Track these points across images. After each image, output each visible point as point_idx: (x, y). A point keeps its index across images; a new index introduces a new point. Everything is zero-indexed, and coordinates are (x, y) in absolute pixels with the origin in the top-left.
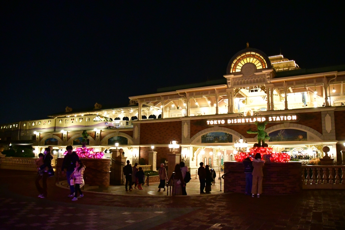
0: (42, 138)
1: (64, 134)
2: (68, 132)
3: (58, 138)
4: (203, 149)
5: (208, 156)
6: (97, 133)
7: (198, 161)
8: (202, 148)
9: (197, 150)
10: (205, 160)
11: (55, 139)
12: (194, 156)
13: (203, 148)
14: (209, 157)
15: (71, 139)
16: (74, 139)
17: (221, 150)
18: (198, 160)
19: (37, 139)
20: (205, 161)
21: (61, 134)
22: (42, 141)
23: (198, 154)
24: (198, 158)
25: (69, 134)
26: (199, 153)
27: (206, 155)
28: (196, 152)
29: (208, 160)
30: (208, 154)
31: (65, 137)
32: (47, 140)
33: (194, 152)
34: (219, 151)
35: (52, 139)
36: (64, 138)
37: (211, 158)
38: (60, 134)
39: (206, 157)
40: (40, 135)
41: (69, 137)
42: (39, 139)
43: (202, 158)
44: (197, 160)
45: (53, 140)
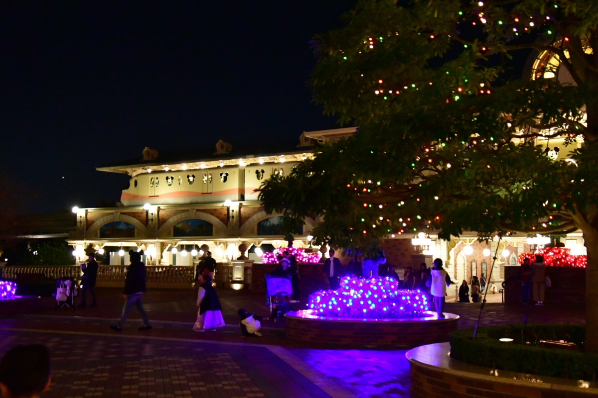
0: (93, 222)
1: (150, 212)
2: (159, 208)
3: (134, 221)
4: (468, 243)
5: (480, 257)
6: (231, 209)
7: (457, 268)
8: (468, 241)
9: (457, 245)
10: (474, 266)
11: (127, 224)
12: (449, 257)
13: (470, 242)
14: (482, 260)
15: (167, 222)
16: (175, 222)
17: (510, 245)
18: (457, 265)
19: (78, 224)
20: (473, 268)
21: (142, 213)
22: (92, 228)
23: (457, 254)
24: (457, 262)
25: (161, 213)
26: (460, 251)
27: (476, 255)
28: (453, 249)
29: (480, 266)
30: (480, 253)
31: (152, 220)
32: (105, 225)
33: (451, 249)
34: (505, 247)
35: (119, 223)
36: (150, 222)
37: (486, 263)
38: (139, 212)
39: (475, 261)
40: (86, 214)
41: (163, 219)
42: (84, 224)
43: (466, 262)
44: (455, 266)
45: (122, 227)
